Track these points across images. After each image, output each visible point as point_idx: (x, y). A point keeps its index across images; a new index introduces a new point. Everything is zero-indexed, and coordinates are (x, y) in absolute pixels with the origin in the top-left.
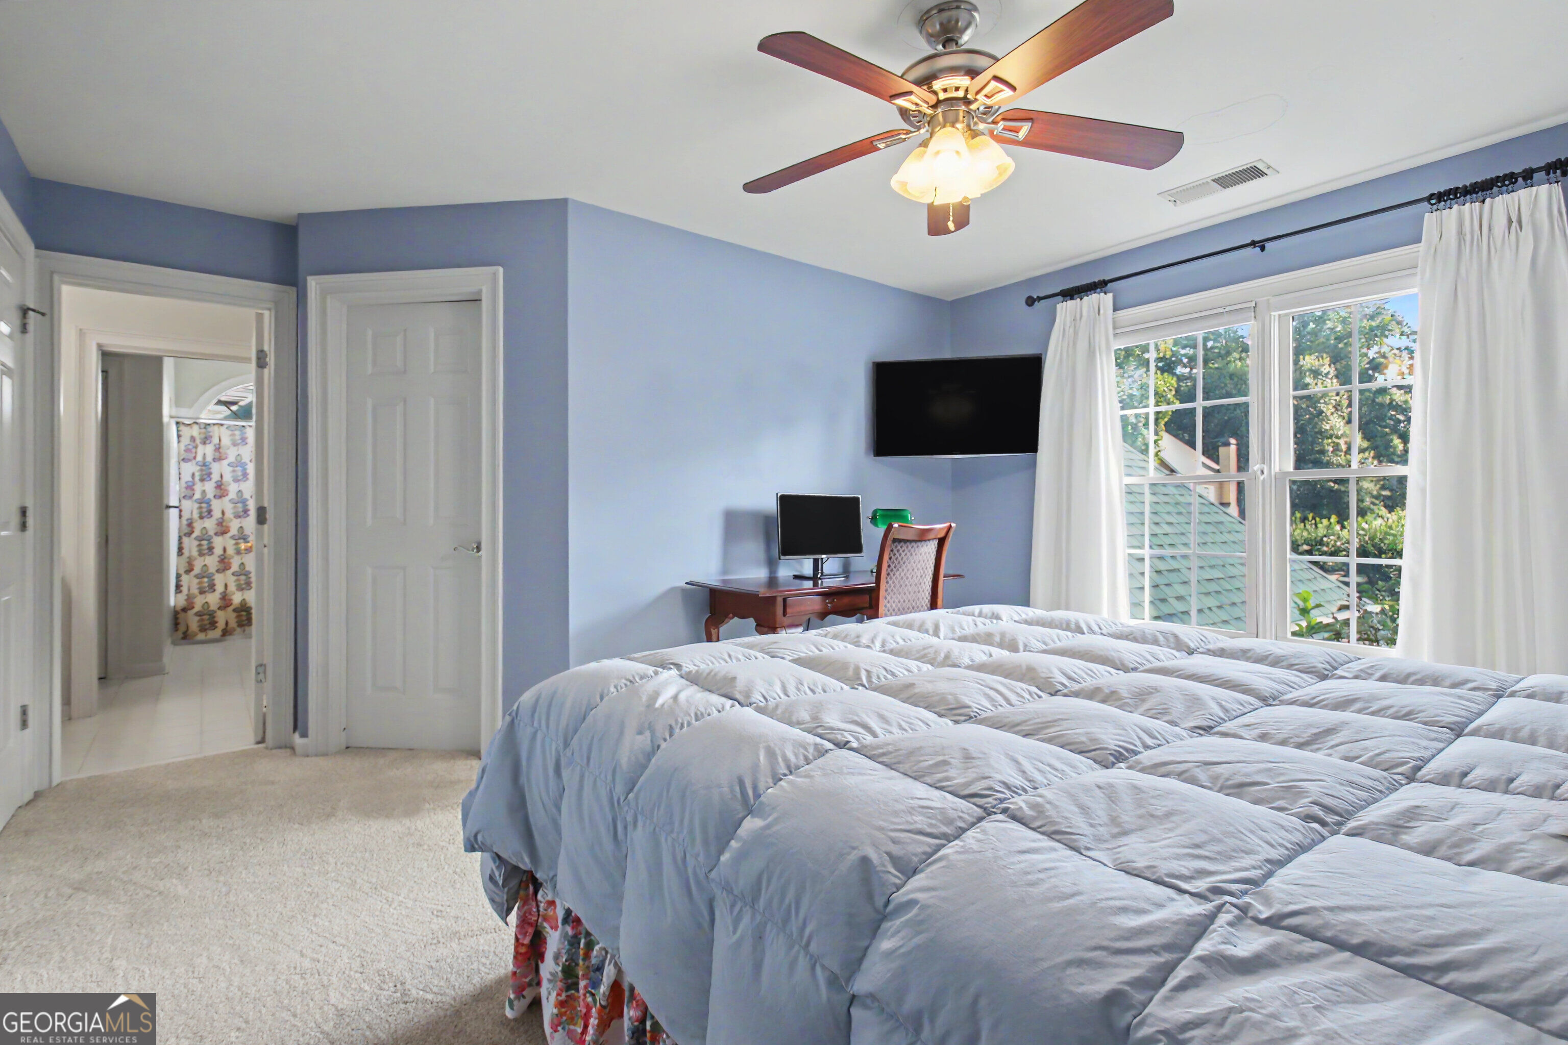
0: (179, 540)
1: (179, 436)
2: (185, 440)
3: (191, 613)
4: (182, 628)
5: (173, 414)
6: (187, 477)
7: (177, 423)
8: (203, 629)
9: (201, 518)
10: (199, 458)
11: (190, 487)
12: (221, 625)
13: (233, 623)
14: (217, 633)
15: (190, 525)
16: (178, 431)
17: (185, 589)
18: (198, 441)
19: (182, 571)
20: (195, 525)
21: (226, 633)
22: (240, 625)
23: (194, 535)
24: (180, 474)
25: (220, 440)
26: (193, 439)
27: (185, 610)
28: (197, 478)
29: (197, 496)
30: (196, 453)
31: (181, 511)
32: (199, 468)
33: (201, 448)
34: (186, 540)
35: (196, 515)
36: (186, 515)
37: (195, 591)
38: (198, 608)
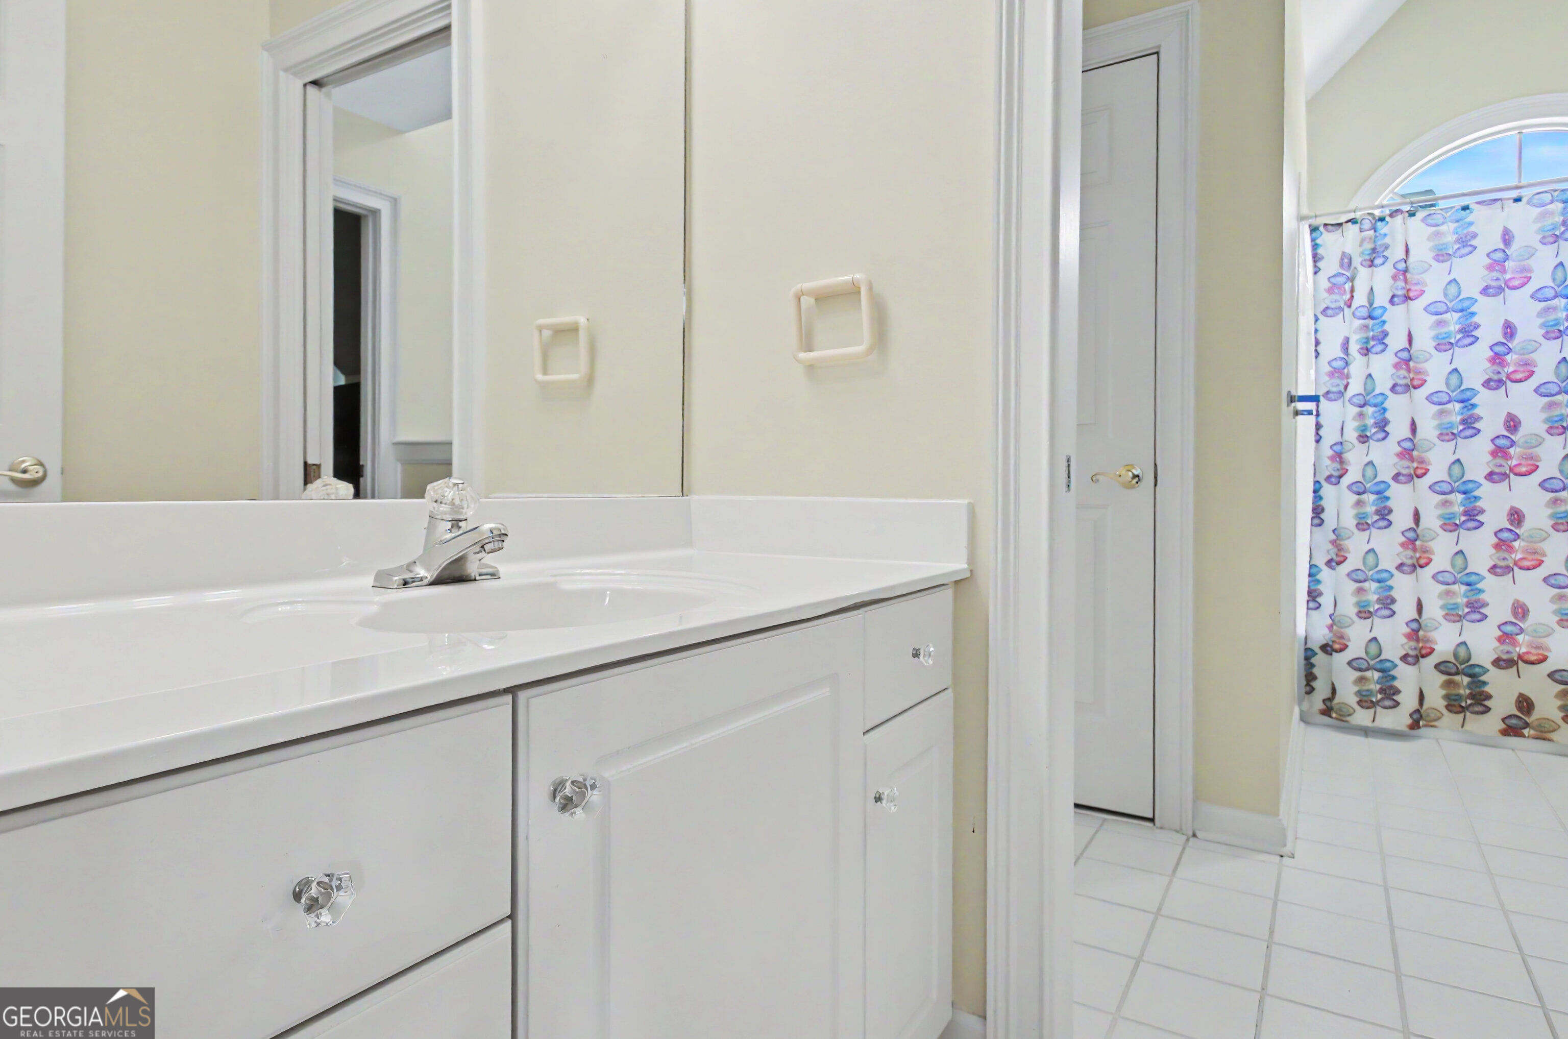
0: (1315, 492)
1: (1316, 258)
2: (1331, 265)
3: (1340, 659)
4: (1321, 689)
5: (1305, 211)
6: (1331, 350)
7: (1314, 229)
8: (1365, 702)
9: (1364, 438)
10: (1360, 299)
11: (1340, 372)
12: (1408, 701)
13: (1436, 699)
14: (1397, 719)
15: (1338, 457)
16: (1315, 246)
17: (1326, 601)
18: (1357, 261)
19: (1320, 561)
20: (1348, 456)
21: (1418, 720)
22: (1454, 705)
23: (1346, 480)
24: (1317, 343)
25: (1407, 251)
26: (1346, 261)
27: (1326, 648)
28: (1354, 348)
29: (1356, 387)
30: (1352, 290)
31: (1318, 426)
32: (1358, 323)
33: (1363, 273)
34: (1328, 490)
35: (1351, 435)
36: (1330, 436)
37: (1349, 608)
38: (1355, 649)
